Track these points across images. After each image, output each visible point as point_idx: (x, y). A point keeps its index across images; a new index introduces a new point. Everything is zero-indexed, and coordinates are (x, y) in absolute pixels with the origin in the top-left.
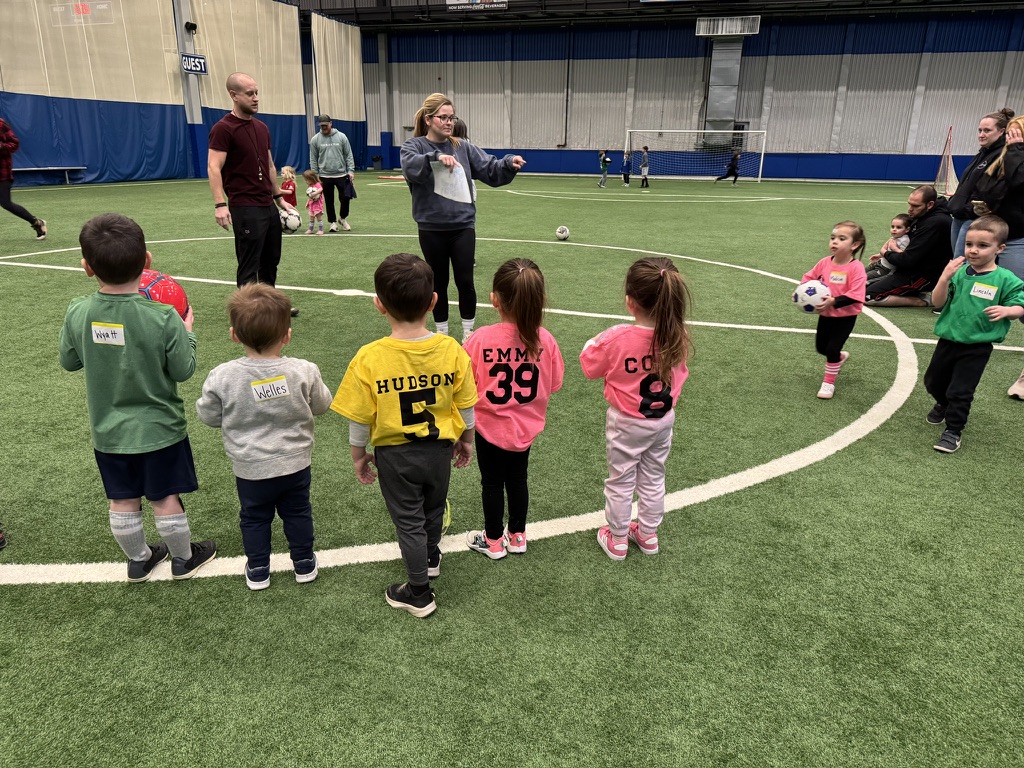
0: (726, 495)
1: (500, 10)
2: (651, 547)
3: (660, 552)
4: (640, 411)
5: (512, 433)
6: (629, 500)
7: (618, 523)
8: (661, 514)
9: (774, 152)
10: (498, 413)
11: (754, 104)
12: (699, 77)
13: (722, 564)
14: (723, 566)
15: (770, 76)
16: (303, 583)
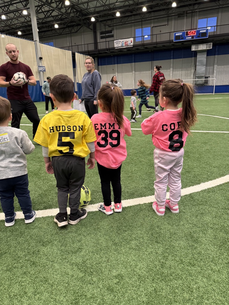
0: (208, 189)
1: (131, 48)
2: (176, 210)
3: (180, 212)
4: (169, 148)
5: (109, 161)
6: (165, 190)
7: (160, 200)
8: (180, 196)
9: (218, 85)
10: (102, 152)
11: (211, 70)
12: (193, 63)
13: (208, 218)
14: (207, 219)
15: (216, 61)
16: (27, 224)
